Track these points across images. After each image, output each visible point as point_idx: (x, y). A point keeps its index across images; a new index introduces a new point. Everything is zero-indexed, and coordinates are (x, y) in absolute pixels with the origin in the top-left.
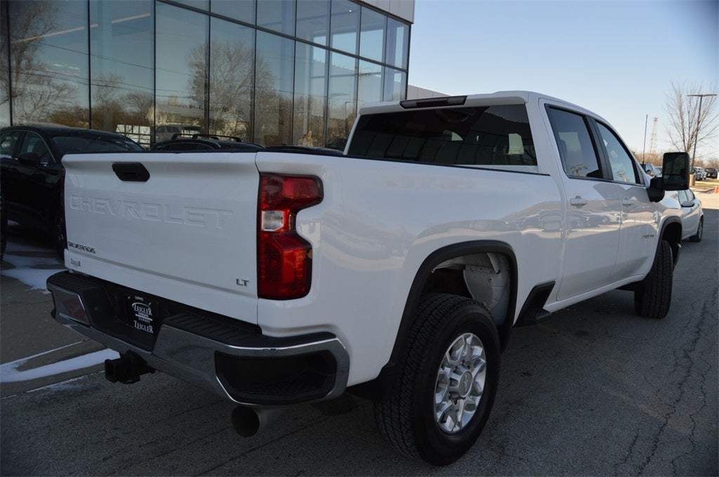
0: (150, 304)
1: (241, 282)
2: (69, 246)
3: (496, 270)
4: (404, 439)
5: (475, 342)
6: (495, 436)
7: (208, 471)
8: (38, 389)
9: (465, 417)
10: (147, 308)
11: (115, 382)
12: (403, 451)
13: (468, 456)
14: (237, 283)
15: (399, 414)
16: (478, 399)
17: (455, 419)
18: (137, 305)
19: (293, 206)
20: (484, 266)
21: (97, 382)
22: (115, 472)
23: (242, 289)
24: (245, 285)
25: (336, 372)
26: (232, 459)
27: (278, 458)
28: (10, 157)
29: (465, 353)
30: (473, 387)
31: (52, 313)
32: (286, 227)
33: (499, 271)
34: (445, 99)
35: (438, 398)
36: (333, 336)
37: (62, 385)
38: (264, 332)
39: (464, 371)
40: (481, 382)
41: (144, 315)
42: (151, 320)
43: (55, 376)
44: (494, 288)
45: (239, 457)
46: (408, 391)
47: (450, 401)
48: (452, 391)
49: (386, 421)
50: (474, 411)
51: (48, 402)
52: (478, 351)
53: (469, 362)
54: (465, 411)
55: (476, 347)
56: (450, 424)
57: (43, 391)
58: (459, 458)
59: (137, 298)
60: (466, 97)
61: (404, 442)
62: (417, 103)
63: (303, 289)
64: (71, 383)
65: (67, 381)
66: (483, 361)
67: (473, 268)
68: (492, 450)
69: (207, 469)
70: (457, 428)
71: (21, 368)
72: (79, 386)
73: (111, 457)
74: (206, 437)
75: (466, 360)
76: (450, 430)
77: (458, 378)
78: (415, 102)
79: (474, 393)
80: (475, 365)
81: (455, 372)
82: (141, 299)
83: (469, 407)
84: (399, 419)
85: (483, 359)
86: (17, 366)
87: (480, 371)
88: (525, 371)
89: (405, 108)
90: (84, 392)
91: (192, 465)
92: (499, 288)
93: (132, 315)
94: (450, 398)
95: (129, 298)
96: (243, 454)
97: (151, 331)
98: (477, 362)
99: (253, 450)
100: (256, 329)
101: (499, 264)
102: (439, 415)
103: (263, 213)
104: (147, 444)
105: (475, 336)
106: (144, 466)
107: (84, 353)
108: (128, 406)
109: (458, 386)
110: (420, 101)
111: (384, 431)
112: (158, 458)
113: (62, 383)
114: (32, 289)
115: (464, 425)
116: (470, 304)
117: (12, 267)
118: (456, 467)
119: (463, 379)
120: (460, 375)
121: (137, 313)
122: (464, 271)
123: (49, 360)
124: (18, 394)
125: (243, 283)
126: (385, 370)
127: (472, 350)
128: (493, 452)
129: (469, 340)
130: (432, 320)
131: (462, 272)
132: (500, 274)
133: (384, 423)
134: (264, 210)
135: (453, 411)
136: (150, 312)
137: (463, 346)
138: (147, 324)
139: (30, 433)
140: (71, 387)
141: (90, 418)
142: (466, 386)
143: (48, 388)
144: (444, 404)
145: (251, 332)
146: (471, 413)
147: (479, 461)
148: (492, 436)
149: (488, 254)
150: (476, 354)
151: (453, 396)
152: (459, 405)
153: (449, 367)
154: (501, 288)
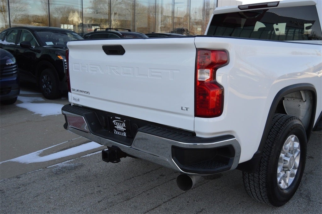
0: (125, 121)
1: (184, 108)
2: (72, 91)
3: (304, 100)
4: (261, 192)
5: (295, 140)
6: (303, 191)
7: (154, 208)
8: (52, 166)
9: (290, 180)
10: (123, 123)
11: (108, 162)
12: (259, 199)
13: (291, 202)
14: (182, 109)
15: (259, 179)
16: (295, 171)
17: (285, 181)
18: (116, 121)
19: (214, 67)
20: (296, 98)
21: (80, 162)
22: (106, 209)
23: (186, 112)
24: (187, 110)
25: (234, 157)
26: (164, 203)
27: (188, 202)
28: (14, 44)
29: (291, 146)
30: (294, 165)
31: (64, 126)
32: (211, 78)
33: (305, 100)
34: (266, 4)
35: (279, 170)
36: (233, 137)
37: (64, 164)
38: (197, 135)
39: (291, 155)
40: (297, 162)
41: (121, 127)
42: (125, 129)
43: (59, 159)
44: (301, 110)
45: (168, 201)
46: (264, 166)
47: (283, 172)
48: (284, 166)
49: (250, 183)
50: (294, 178)
51: (59, 173)
52: (297, 145)
53: (292, 151)
54: (290, 178)
55: (295, 143)
56: (283, 184)
57: (55, 167)
58: (286, 202)
59: (116, 118)
60: (279, 2)
61: (261, 194)
62: (249, 7)
63: (219, 112)
64: (67, 163)
65: (65, 162)
66: (299, 150)
67: (289, 99)
68: (303, 198)
69: (153, 208)
70: (286, 187)
71: (41, 155)
72: (72, 164)
73: (102, 201)
74: (147, 191)
75: (291, 150)
76: (283, 188)
77: (288, 159)
78: (248, 6)
79: (295, 168)
80: (295, 152)
81: (286, 156)
82: (119, 118)
83: (292, 175)
84: (259, 181)
85: (299, 149)
86: (39, 154)
87: (298, 155)
88: (309, 156)
89: (241, 9)
90: (75, 168)
91: (145, 205)
92: (304, 110)
93: (113, 127)
94: (283, 170)
95: (111, 118)
96: (169, 200)
97: (125, 135)
98: (296, 151)
99: (174, 198)
100: (193, 134)
101: (306, 96)
102: (278, 179)
103: (199, 71)
104: (118, 194)
105: (296, 137)
106: (120, 206)
107: (70, 147)
108: (101, 175)
109: (288, 164)
110: (250, 5)
111: (249, 188)
112: (126, 202)
113: (63, 163)
114: (35, 114)
115: (289, 185)
116: (294, 119)
117: (21, 102)
118: (286, 207)
119: (291, 160)
120: (289, 158)
121: (116, 126)
122: (283, 101)
123: (54, 151)
124: (43, 168)
125: (186, 109)
126: (255, 155)
127: (293, 144)
128: (304, 199)
129: (293, 139)
130: (276, 128)
131: (282, 101)
132: (306, 102)
133: (249, 184)
134: (199, 69)
135: (284, 177)
136: (124, 125)
137: (290, 142)
138: (122, 132)
139: (57, 188)
140: (68, 165)
141: (84, 181)
142: (292, 164)
143: (58, 166)
144: (281, 174)
145: (190, 135)
146: (293, 178)
147: (298, 204)
148: (301, 191)
149: (301, 91)
150: (296, 147)
151: (285, 169)
152: (287, 174)
153: (283, 153)
154: (306, 110)
